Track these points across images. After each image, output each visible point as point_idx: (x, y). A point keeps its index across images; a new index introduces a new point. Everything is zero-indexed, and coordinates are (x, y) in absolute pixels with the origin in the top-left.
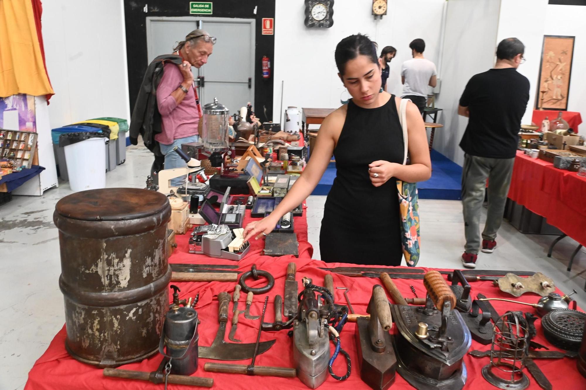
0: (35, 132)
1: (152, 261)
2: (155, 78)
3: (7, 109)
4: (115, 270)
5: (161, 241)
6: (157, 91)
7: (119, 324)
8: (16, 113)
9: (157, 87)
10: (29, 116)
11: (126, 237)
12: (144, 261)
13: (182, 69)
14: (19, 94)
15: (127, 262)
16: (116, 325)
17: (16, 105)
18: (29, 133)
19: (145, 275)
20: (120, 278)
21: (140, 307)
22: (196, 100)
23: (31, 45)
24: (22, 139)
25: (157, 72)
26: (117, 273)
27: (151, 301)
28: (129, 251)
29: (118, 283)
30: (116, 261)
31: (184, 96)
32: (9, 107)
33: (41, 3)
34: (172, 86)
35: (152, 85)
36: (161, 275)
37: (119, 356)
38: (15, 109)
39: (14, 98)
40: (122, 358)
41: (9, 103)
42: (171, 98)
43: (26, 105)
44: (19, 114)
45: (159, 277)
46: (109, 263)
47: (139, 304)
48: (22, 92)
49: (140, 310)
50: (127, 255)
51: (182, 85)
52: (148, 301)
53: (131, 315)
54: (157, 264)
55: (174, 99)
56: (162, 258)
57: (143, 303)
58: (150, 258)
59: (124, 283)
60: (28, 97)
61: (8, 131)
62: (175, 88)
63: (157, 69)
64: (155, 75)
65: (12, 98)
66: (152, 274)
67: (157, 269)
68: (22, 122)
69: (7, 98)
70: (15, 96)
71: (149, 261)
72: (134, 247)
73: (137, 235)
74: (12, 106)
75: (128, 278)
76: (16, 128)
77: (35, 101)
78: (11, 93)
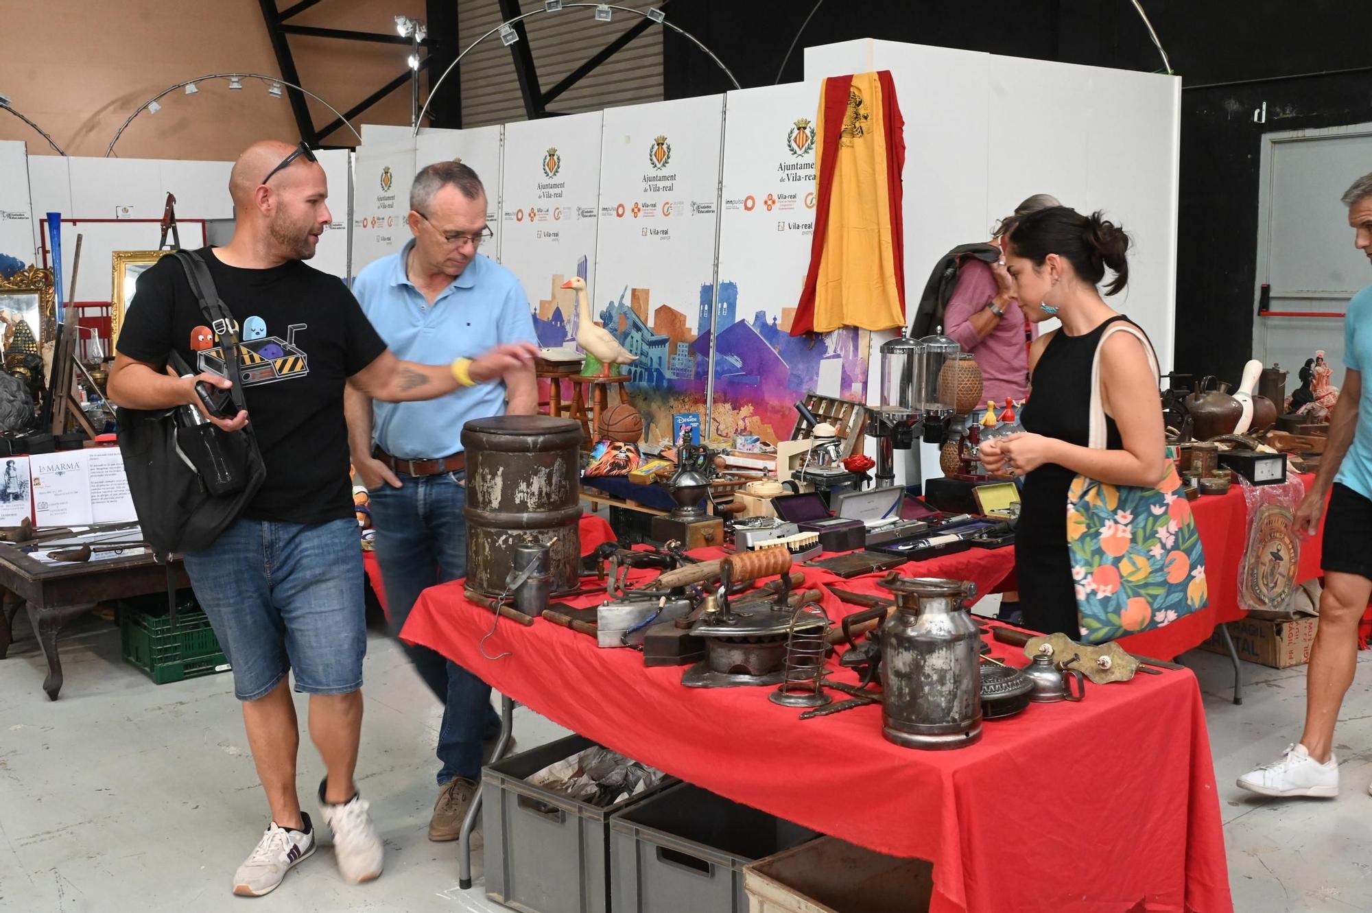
0: (864, 402)
1: (528, 487)
2: (943, 287)
3: (827, 355)
4: (488, 487)
5: (543, 469)
6: (947, 311)
7: (490, 550)
8: (839, 362)
9: (946, 304)
10: (858, 371)
11: (498, 453)
12: (517, 485)
13: (995, 271)
14: (846, 327)
15: (499, 481)
16: (487, 549)
17: (841, 350)
18: (852, 405)
19: (517, 501)
20: (493, 497)
21: (511, 536)
22: (1026, 331)
23: (877, 231)
24: (841, 416)
25: (948, 276)
26: (489, 490)
27: (525, 534)
28: (501, 469)
29: (490, 502)
30: (489, 477)
31: (995, 322)
32: (831, 352)
33: (904, 148)
34: (974, 303)
35: (937, 299)
36: (542, 510)
37: (488, 587)
38: (838, 356)
39: (839, 334)
40: (490, 590)
41: (831, 343)
42: (968, 326)
43: (856, 348)
44: (843, 366)
45: (538, 510)
46: (484, 479)
47: (510, 532)
48: (849, 322)
49: (511, 540)
50: (499, 473)
51: (994, 301)
52: (521, 532)
53: (500, 542)
54: (536, 493)
55: (972, 328)
56: (544, 490)
57: (515, 533)
58: (525, 483)
59: (495, 504)
60: (860, 332)
61: (821, 399)
62: (980, 308)
63: (950, 271)
64: (943, 282)
65: (836, 334)
66: (527, 502)
67: (534, 499)
68: (846, 382)
69: (829, 333)
70: (841, 331)
71: (523, 486)
72: (506, 466)
73: (510, 454)
74: (835, 352)
75: (499, 499)
76: (835, 394)
77: (870, 340)
78: (835, 325)
